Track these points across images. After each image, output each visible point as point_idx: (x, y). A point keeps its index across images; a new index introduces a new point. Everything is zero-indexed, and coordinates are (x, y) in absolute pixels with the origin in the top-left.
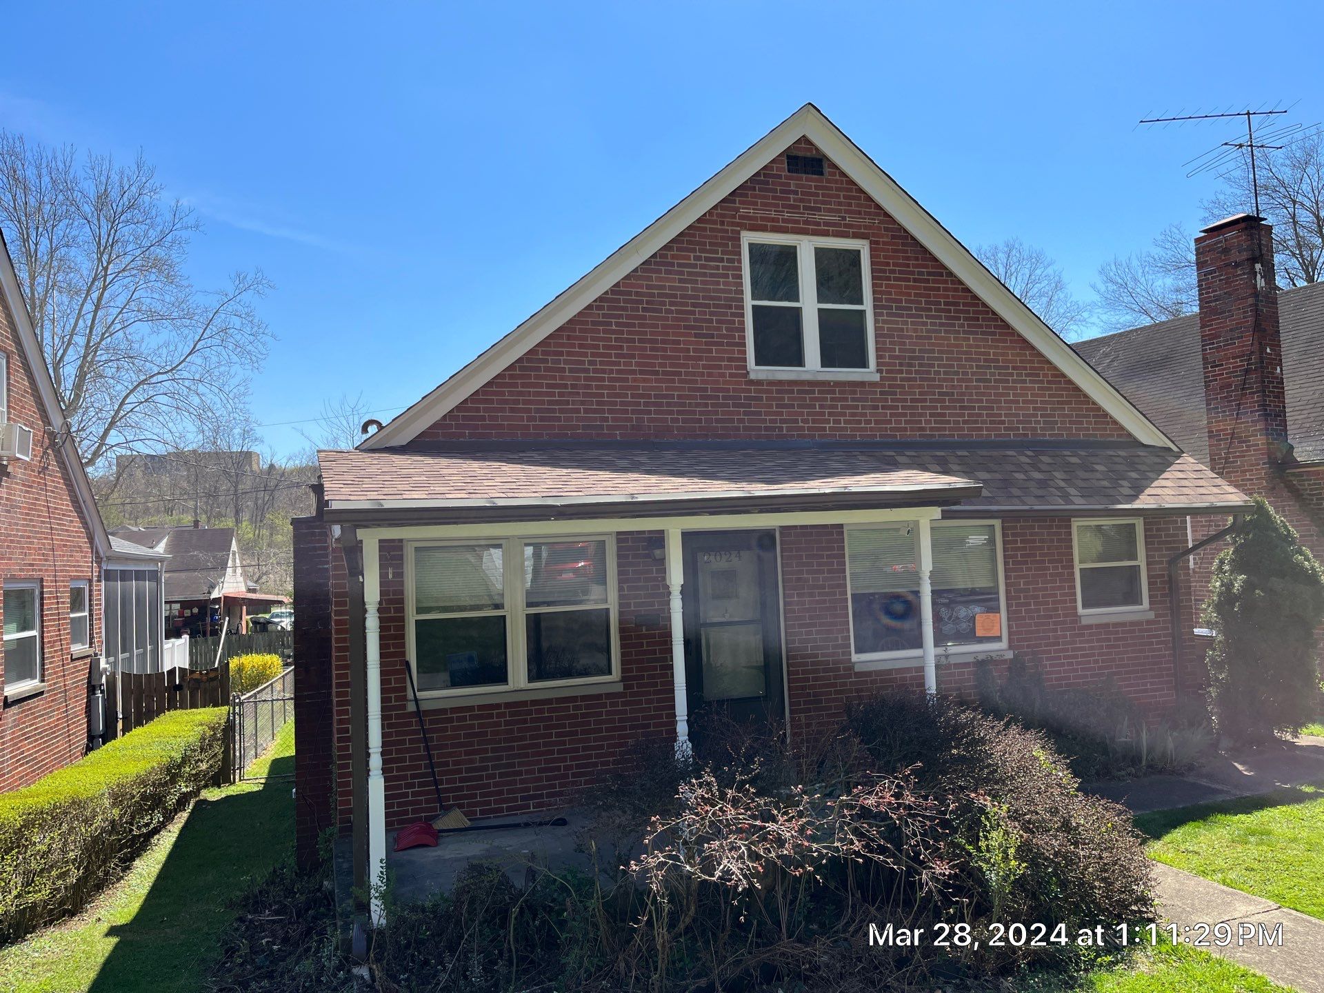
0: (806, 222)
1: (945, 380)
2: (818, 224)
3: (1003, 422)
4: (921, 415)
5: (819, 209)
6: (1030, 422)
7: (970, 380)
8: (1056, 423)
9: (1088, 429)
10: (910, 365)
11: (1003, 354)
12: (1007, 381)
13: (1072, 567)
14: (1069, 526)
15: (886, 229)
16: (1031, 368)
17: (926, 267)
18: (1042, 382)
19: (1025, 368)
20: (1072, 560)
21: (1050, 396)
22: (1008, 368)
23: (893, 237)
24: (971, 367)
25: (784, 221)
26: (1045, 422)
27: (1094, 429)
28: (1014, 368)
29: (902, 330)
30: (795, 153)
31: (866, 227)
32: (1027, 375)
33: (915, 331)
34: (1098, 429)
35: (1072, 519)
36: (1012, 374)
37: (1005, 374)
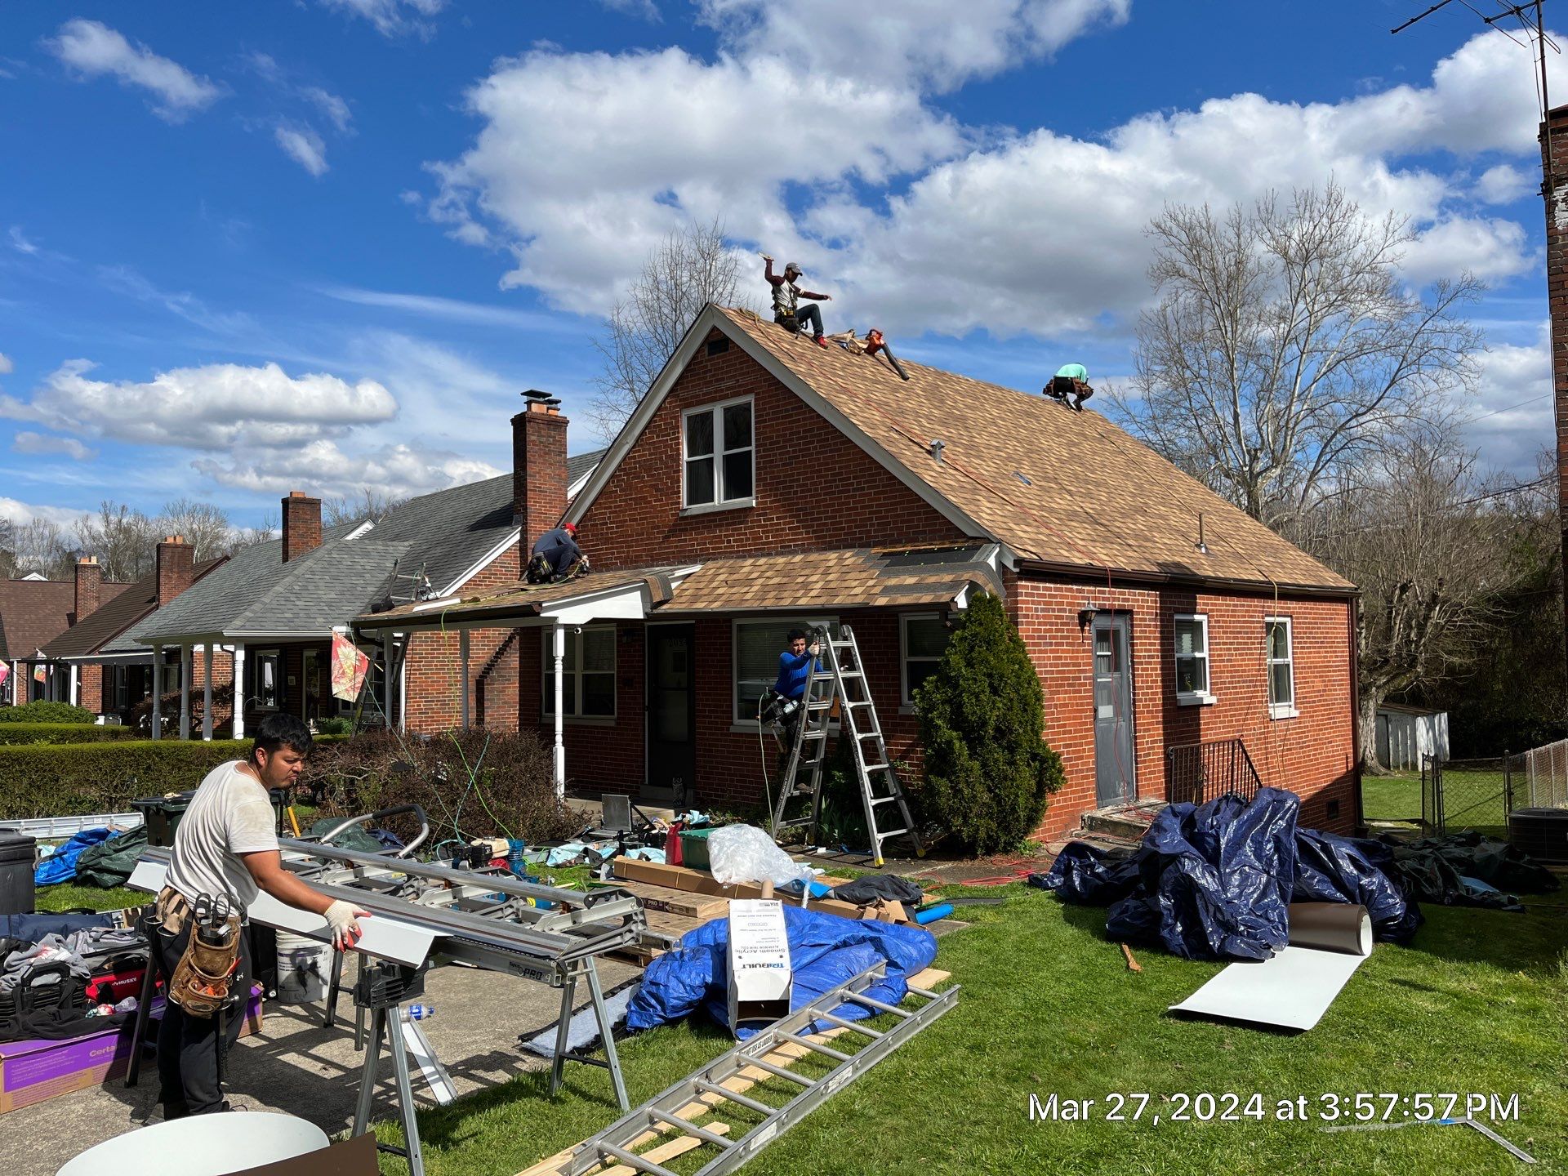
0: (716, 392)
1: (801, 498)
2: (722, 391)
3: (843, 529)
4: (783, 529)
5: (723, 379)
6: (866, 526)
7: (820, 495)
8: (889, 523)
9: (918, 526)
10: (777, 489)
11: (846, 467)
12: (849, 491)
13: (899, 660)
14: (898, 622)
15: (765, 381)
16: (870, 475)
17: (790, 404)
18: (878, 487)
19: (864, 476)
20: (899, 653)
21: (885, 498)
22: (849, 479)
23: (769, 386)
24: (821, 483)
25: (704, 395)
26: (879, 524)
27: (924, 526)
28: (854, 478)
29: (772, 461)
30: (711, 340)
31: (752, 384)
32: (865, 482)
33: (781, 460)
34: (927, 526)
35: (901, 615)
36: (852, 484)
37: (847, 485)
